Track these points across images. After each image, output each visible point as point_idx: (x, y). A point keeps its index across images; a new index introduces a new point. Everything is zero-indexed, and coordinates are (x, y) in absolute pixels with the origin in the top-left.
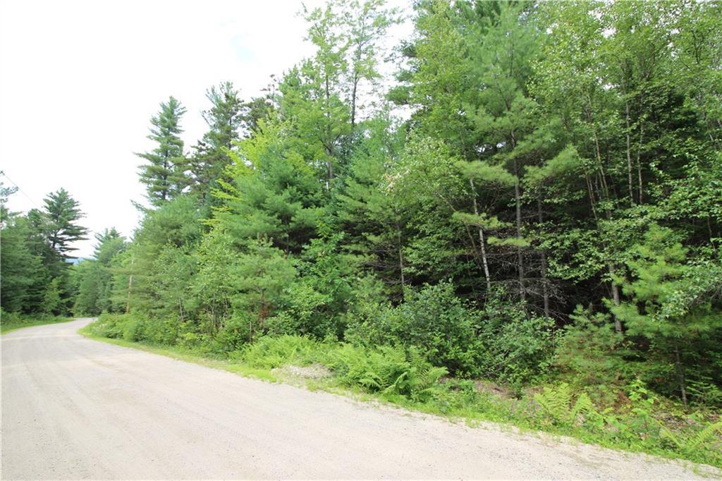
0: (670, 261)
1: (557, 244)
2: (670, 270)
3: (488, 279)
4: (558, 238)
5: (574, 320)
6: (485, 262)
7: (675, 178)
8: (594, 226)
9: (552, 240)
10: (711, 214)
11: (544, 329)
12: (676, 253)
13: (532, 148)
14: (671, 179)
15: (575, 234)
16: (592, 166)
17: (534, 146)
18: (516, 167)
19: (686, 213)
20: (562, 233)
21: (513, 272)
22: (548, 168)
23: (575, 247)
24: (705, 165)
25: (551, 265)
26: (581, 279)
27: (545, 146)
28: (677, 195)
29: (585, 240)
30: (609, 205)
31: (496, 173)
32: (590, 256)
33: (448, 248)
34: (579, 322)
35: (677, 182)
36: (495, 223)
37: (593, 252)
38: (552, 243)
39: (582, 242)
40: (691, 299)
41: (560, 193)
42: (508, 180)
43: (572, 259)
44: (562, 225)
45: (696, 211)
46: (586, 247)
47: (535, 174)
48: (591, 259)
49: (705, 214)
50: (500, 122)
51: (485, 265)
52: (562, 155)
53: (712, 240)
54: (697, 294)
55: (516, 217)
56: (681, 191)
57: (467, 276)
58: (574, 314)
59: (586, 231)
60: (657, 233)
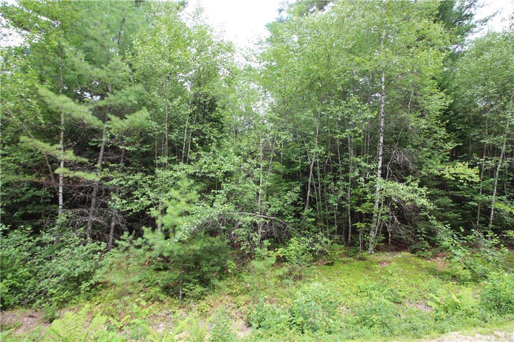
0: (188, 202)
1: (123, 182)
2: (187, 208)
3: (60, 207)
4: (126, 177)
5: (118, 244)
6: (61, 191)
7: (204, 150)
8: (153, 172)
9: (120, 179)
10: (216, 176)
11: (95, 252)
12: (193, 198)
13: (118, 102)
14: (202, 150)
15: (138, 176)
16: (158, 130)
17: (120, 101)
18: (101, 113)
19: (204, 173)
20: (129, 174)
21: (85, 203)
22: (126, 121)
23: (136, 186)
24: (218, 146)
25: (113, 198)
26: (134, 211)
27: (129, 104)
28: (202, 161)
29: (143, 182)
30: (165, 160)
31: (83, 113)
32: (144, 194)
33: (17, 172)
34: (122, 246)
35: (205, 153)
36: (70, 155)
37: (147, 191)
38: (120, 181)
39: (142, 183)
40: (193, 228)
41: (133, 143)
42: (92, 122)
43: (132, 195)
44: (131, 168)
45: (210, 172)
46: (143, 187)
47: (116, 123)
48: (144, 196)
49: (213, 175)
50: (97, 73)
51: (60, 194)
52: (138, 114)
53: (212, 191)
54: (197, 225)
55: (98, 156)
56: (205, 158)
57: (38, 203)
58: (120, 240)
59: (147, 175)
60: (185, 183)
